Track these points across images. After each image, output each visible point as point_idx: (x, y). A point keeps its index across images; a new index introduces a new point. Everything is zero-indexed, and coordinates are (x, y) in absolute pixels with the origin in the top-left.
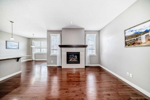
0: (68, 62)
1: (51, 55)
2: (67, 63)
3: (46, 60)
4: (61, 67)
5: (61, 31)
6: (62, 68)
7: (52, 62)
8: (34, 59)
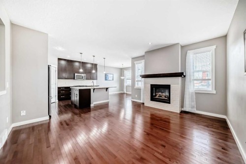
0: (153, 99)
1: (135, 88)
2: (151, 100)
3: (131, 93)
4: (143, 104)
5: (144, 56)
6: (145, 105)
7: (136, 96)
8: (125, 92)
